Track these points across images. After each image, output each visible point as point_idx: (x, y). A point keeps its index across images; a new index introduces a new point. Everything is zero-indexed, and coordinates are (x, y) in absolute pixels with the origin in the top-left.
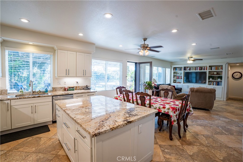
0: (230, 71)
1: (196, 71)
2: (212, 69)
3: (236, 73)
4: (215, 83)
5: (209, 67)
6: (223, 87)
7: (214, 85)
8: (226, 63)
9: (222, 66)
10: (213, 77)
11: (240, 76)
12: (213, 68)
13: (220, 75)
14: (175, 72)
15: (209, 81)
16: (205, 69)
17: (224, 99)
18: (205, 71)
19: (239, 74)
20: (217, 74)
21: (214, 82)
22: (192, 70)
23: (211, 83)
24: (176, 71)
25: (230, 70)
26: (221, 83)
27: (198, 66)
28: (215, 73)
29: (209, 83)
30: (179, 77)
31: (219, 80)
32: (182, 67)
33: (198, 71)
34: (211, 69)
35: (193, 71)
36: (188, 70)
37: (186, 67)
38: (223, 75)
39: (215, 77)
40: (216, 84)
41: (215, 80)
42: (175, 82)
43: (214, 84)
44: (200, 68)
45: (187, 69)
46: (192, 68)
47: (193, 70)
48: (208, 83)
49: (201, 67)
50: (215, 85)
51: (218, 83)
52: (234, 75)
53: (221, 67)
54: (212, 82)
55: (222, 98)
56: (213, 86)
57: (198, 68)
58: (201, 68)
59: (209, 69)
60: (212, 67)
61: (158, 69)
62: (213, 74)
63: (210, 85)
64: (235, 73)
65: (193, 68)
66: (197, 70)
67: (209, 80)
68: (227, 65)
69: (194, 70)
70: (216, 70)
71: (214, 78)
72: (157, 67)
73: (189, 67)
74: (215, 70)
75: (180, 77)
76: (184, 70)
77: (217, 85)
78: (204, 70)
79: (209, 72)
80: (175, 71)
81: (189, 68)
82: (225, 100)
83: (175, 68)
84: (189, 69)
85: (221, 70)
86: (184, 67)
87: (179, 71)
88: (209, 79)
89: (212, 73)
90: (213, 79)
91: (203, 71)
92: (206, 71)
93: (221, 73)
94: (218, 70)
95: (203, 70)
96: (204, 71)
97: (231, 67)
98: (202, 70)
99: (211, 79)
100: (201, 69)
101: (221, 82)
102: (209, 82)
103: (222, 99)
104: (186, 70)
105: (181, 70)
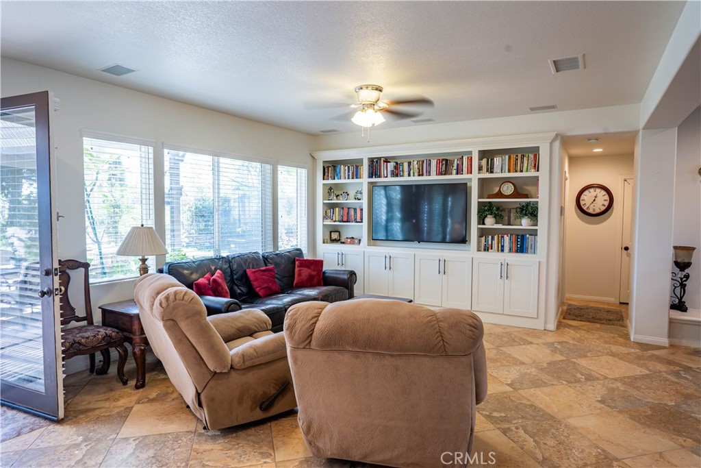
0: (568, 182)
1: (425, 178)
2: (495, 170)
3: (592, 190)
4: (507, 238)
5: (480, 159)
6: (544, 260)
7: (502, 251)
8: (554, 134)
9: (535, 151)
10: (498, 209)
11: (607, 203)
12: (497, 161)
13: (528, 198)
14: (331, 189)
15: (483, 233)
16: (465, 169)
17: (546, 323)
18: (465, 176)
19: (603, 192)
20: (516, 194)
21: (502, 233)
22: (406, 173)
23: (493, 239)
24: (336, 181)
25: (567, 175)
26: (535, 242)
27: (434, 155)
28: (508, 189)
29: (483, 239)
30: (352, 212)
31: (525, 223)
32: (361, 161)
33: (434, 178)
34: (491, 170)
35: (412, 178)
36: (389, 175)
37: (379, 159)
38: (542, 199)
39: (510, 211)
40: (514, 248)
41: (509, 224)
42: (335, 236)
43: (503, 246)
44: (439, 162)
45: (383, 172)
46: (406, 165)
47: (409, 175)
48: (479, 242)
49: (447, 160)
50: (510, 251)
51: (523, 237)
52: (583, 197)
53: (532, 156)
54: (496, 237)
55: (537, 318)
56: (500, 254)
57: (434, 163)
58: (445, 164)
59: (480, 168)
60: (492, 160)
61: (216, 170)
62: (499, 195)
63: (486, 249)
64: (586, 193)
65: (409, 163)
66: (429, 173)
67: (484, 224)
68: (557, 144)
69: (416, 174)
70: (509, 171)
71: (503, 214)
72: (214, 155)
73: (393, 158)
74: (506, 175)
75: (355, 209)
76: (371, 176)
77: (517, 252)
78: (457, 174)
79: (482, 182)
80: (330, 181)
81: (391, 166)
82: (552, 326)
83: (331, 168)
84: (392, 172)
85: (532, 173)
86: (371, 161)
87: (351, 181)
88: (481, 220)
89: (496, 190)
90: (499, 218)
91: (453, 177)
92: (469, 176)
93: (530, 189)
94: (521, 171)
95: (454, 172)
96: (459, 176)
97: (573, 159)
98: (451, 174)
99: (490, 222)
100: (444, 169)
101: (534, 233)
102: (480, 236)
103: (539, 325)
104: (380, 177)
105: (357, 175)
